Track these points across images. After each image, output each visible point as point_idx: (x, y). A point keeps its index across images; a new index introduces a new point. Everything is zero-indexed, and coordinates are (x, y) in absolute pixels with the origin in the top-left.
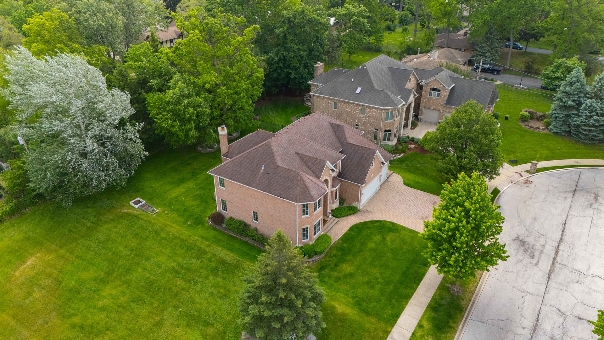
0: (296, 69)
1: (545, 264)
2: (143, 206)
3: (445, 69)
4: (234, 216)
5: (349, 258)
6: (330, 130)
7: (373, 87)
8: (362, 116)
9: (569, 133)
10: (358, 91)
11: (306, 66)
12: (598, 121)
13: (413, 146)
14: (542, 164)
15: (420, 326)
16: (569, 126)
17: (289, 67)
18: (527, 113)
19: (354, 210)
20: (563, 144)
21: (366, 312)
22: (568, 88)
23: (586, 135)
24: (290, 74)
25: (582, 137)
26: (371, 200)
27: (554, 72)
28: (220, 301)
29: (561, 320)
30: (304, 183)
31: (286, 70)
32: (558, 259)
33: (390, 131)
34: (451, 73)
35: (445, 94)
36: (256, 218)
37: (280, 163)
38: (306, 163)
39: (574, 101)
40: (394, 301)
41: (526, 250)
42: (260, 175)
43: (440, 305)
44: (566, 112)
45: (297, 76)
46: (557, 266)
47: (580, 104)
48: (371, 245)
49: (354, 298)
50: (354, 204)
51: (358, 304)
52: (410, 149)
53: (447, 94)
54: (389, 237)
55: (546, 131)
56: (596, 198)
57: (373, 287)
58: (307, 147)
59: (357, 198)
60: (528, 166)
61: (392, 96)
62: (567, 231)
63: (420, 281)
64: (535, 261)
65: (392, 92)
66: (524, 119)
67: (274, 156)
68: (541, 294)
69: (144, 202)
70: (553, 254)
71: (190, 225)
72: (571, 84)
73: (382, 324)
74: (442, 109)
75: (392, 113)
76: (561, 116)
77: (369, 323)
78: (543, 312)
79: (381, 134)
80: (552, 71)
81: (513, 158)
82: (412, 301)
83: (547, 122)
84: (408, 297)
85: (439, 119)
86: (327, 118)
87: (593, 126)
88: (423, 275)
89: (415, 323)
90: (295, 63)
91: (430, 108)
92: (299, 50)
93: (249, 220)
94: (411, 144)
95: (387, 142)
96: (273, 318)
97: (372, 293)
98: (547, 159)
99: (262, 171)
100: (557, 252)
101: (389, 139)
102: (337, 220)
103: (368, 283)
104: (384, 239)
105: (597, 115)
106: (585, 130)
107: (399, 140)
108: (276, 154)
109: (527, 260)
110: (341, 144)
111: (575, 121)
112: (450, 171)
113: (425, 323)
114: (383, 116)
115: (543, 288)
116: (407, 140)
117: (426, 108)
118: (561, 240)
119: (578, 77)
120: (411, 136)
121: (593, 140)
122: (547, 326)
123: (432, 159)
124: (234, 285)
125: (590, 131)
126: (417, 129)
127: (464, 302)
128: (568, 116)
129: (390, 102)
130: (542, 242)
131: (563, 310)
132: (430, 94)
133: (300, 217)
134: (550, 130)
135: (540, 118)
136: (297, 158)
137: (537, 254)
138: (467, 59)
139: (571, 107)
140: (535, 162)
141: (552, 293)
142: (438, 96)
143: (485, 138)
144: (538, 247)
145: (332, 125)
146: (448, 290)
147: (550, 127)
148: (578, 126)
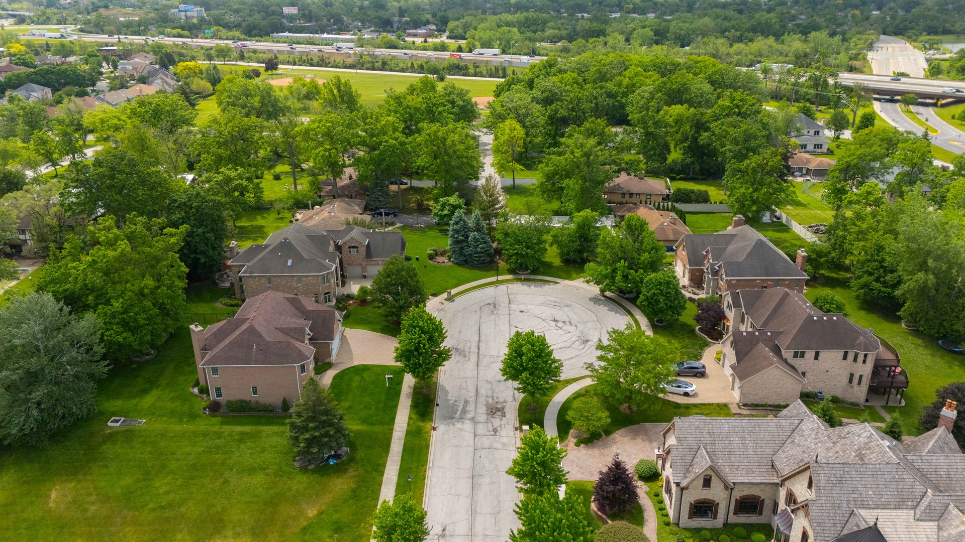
0: (203, 253)
1: (474, 358)
2: (123, 422)
3: (356, 227)
4: (231, 398)
5: (343, 398)
6: (287, 304)
7: (303, 257)
8: (299, 285)
9: (466, 261)
10: (290, 263)
11: (214, 248)
12: (482, 248)
13: (351, 302)
14: (454, 291)
15: (410, 418)
16: (465, 256)
17: (195, 252)
18: (432, 252)
19: (329, 366)
20: (463, 272)
21: (372, 424)
22: (455, 227)
23: (478, 261)
24: (199, 259)
25: (475, 262)
26: (338, 353)
27: (442, 211)
28: (262, 455)
29: (490, 386)
30: (297, 348)
31: (192, 256)
32: (481, 353)
33: (328, 293)
34: (361, 229)
35: (363, 250)
36: (255, 392)
37: (268, 339)
38: (287, 334)
39: (462, 236)
40: (388, 412)
41: (460, 354)
42: (254, 353)
43: (418, 403)
44: (460, 246)
45: (207, 260)
46: (481, 357)
47: (467, 237)
48: (355, 384)
49: (359, 419)
50: (327, 360)
51: (365, 421)
52: (350, 305)
53: (364, 249)
54: (366, 375)
55: (450, 264)
56: (495, 307)
57: (370, 409)
58: (280, 321)
59: (329, 355)
60: (445, 295)
61: (322, 262)
62: (481, 334)
63: (399, 394)
64: (467, 359)
65: (320, 258)
66: (431, 257)
67: (261, 336)
68: (476, 376)
69: (123, 419)
70: (476, 350)
71: (187, 421)
72: (457, 223)
73: (386, 427)
74: (364, 263)
75: (327, 276)
76: (457, 249)
77: (377, 429)
78: (479, 385)
79: (322, 298)
80: (440, 210)
81: (433, 292)
82: (399, 407)
83: (448, 256)
84: (396, 406)
85: (363, 272)
86: (281, 294)
87: (481, 252)
88: (400, 390)
89: (407, 418)
90: (202, 247)
91: (352, 264)
92: (204, 233)
93: (250, 396)
94: (349, 300)
95: (328, 304)
96: (322, 436)
97: (370, 412)
98: (457, 286)
99: (254, 350)
100: (479, 349)
101: (329, 301)
102: (319, 376)
103: (365, 407)
104: (363, 377)
105: (481, 244)
106: (476, 257)
107: (337, 300)
108: (262, 333)
109: (462, 359)
110: (302, 313)
111: (468, 251)
112: (393, 313)
113: (413, 416)
114: (321, 281)
115: (475, 372)
116: (344, 298)
117: (349, 265)
118: (479, 340)
119: (460, 217)
120: (345, 294)
121: (483, 263)
122: (483, 392)
123: (375, 307)
124: (265, 443)
125: (480, 257)
126: (347, 286)
127: (432, 397)
128: (462, 248)
129: (324, 267)
130: (469, 346)
131: (490, 380)
132: (350, 252)
133: (300, 376)
134: (453, 262)
135: (443, 254)
136: (278, 332)
137: (467, 354)
138: (363, 206)
139: (462, 241)
140: (449, 291)
141: (481, 373)
142: (357, 252)
143: (412, 280)
144: (467, 349)
145: (287, 299)
146: (420, 393)
147: (452, 260)
148: (471, 254)
